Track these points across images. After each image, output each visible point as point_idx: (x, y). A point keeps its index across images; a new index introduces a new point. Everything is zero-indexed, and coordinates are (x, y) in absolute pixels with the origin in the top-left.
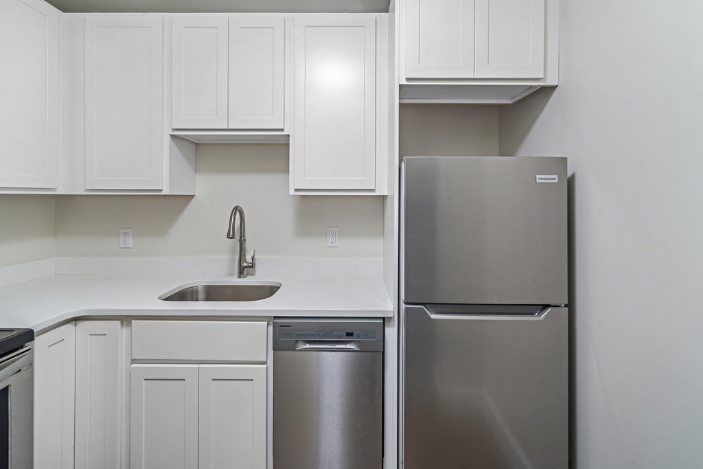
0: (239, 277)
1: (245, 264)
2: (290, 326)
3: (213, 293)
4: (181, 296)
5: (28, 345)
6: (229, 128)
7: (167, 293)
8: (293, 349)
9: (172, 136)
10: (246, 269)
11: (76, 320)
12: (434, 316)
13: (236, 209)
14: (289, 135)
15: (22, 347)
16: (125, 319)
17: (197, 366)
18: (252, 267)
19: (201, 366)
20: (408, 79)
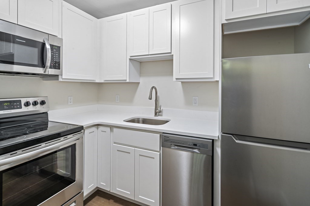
0: (155, 116)
1: (157, 111)
2: (168, 137)
3: (145, 121)
4: (133, 121)
5: (83, 131)
6: (149, 54)
7: (128, 119)
8: (170, 148)
9: (130, 59)
10: (157, 113)
11: (98, 125)
12: (237, 141)
13: (153, 87)
14: (173, 55)
15: (80, 131)
16: (112, 127)
17: (134, 148)
18: (160, 112)
19: (135, 148)
20: (227, 20)
